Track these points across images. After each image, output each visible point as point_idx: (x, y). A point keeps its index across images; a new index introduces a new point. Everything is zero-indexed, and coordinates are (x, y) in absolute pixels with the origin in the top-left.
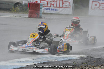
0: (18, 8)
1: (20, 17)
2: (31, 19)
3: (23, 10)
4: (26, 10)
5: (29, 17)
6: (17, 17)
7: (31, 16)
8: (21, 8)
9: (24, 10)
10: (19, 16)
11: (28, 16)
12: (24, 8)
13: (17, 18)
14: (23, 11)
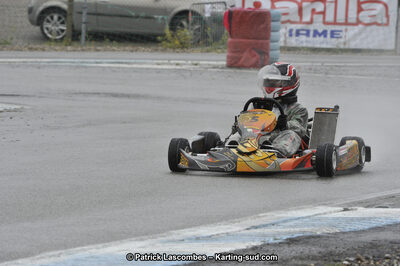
0: (187, 33)
1: (196, 64)
2: (238, 71)
3: (207, 36)
4: (217, 38)
5: (230, 65)
6: (184, 67)
7: (240, 59)
8: (198, 29)
9: (210, 40)
10: (190, 62)
11: (225, 63)
12: (209, 31)
13: (184, 70)
14: (207, 44)
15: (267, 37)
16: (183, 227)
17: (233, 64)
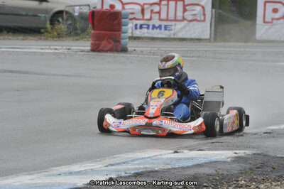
0: (62, 26)
1: (69, 49)
2: (98, 54)
3: (77, 29)
4: (83, 30)
5: (93, 50)
6: (60, 51)
7: (100, 45)
8: (70, 24)
9: (79, 32)
10: (64, 48)
11: (89, 48)
12: (78, 25)
13: (60, 53)
14: (77, 35)
15: (119, 30)
16: (60, 165)
17: (96, 49)
